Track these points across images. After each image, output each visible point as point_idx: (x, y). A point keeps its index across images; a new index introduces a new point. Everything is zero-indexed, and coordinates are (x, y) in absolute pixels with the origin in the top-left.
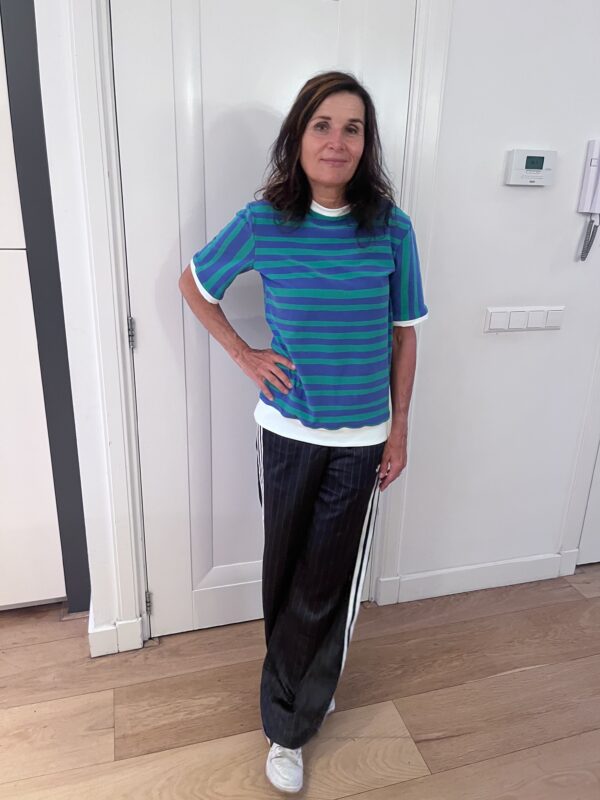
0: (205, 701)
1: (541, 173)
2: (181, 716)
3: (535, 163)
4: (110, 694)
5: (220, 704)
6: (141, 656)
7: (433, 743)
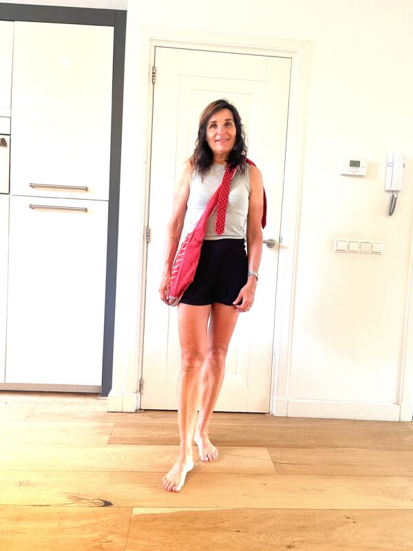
0: (160, 433)
1: (360, 169)
2: (146, 436)
3: (355, 164)
4: (112, 424)
5: (168, 435)
6: (134, 415)
7: (284, 465)
